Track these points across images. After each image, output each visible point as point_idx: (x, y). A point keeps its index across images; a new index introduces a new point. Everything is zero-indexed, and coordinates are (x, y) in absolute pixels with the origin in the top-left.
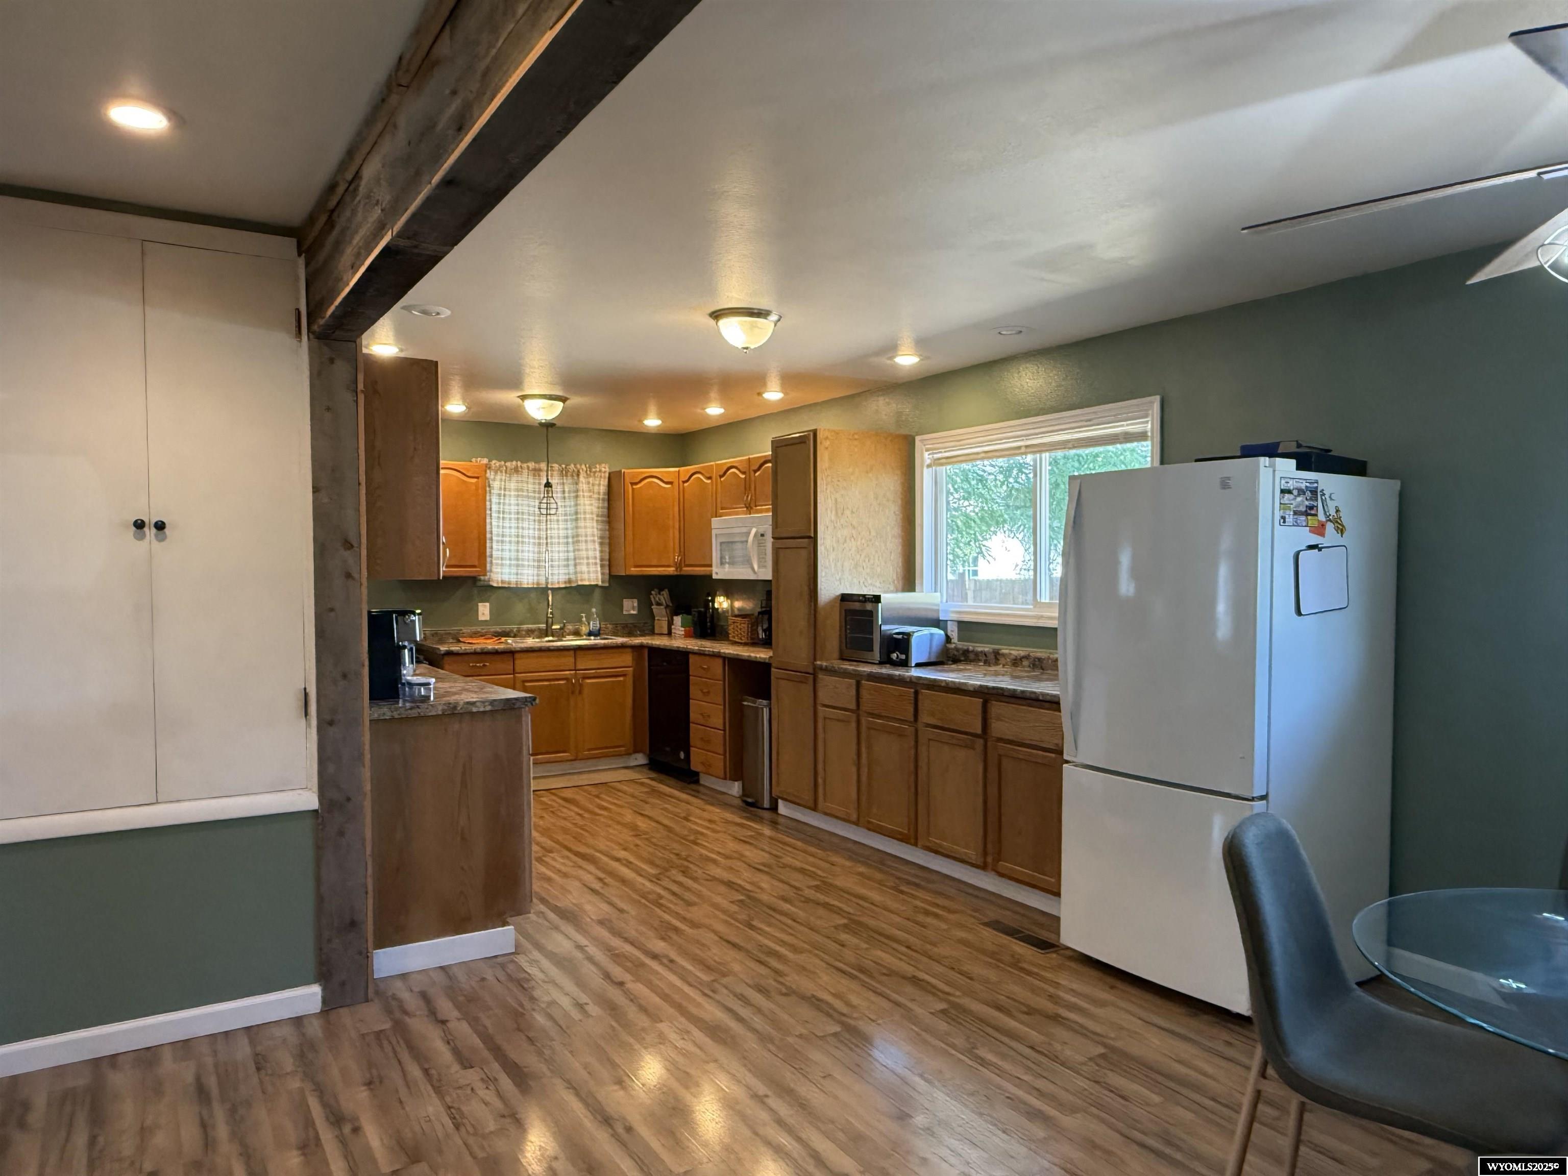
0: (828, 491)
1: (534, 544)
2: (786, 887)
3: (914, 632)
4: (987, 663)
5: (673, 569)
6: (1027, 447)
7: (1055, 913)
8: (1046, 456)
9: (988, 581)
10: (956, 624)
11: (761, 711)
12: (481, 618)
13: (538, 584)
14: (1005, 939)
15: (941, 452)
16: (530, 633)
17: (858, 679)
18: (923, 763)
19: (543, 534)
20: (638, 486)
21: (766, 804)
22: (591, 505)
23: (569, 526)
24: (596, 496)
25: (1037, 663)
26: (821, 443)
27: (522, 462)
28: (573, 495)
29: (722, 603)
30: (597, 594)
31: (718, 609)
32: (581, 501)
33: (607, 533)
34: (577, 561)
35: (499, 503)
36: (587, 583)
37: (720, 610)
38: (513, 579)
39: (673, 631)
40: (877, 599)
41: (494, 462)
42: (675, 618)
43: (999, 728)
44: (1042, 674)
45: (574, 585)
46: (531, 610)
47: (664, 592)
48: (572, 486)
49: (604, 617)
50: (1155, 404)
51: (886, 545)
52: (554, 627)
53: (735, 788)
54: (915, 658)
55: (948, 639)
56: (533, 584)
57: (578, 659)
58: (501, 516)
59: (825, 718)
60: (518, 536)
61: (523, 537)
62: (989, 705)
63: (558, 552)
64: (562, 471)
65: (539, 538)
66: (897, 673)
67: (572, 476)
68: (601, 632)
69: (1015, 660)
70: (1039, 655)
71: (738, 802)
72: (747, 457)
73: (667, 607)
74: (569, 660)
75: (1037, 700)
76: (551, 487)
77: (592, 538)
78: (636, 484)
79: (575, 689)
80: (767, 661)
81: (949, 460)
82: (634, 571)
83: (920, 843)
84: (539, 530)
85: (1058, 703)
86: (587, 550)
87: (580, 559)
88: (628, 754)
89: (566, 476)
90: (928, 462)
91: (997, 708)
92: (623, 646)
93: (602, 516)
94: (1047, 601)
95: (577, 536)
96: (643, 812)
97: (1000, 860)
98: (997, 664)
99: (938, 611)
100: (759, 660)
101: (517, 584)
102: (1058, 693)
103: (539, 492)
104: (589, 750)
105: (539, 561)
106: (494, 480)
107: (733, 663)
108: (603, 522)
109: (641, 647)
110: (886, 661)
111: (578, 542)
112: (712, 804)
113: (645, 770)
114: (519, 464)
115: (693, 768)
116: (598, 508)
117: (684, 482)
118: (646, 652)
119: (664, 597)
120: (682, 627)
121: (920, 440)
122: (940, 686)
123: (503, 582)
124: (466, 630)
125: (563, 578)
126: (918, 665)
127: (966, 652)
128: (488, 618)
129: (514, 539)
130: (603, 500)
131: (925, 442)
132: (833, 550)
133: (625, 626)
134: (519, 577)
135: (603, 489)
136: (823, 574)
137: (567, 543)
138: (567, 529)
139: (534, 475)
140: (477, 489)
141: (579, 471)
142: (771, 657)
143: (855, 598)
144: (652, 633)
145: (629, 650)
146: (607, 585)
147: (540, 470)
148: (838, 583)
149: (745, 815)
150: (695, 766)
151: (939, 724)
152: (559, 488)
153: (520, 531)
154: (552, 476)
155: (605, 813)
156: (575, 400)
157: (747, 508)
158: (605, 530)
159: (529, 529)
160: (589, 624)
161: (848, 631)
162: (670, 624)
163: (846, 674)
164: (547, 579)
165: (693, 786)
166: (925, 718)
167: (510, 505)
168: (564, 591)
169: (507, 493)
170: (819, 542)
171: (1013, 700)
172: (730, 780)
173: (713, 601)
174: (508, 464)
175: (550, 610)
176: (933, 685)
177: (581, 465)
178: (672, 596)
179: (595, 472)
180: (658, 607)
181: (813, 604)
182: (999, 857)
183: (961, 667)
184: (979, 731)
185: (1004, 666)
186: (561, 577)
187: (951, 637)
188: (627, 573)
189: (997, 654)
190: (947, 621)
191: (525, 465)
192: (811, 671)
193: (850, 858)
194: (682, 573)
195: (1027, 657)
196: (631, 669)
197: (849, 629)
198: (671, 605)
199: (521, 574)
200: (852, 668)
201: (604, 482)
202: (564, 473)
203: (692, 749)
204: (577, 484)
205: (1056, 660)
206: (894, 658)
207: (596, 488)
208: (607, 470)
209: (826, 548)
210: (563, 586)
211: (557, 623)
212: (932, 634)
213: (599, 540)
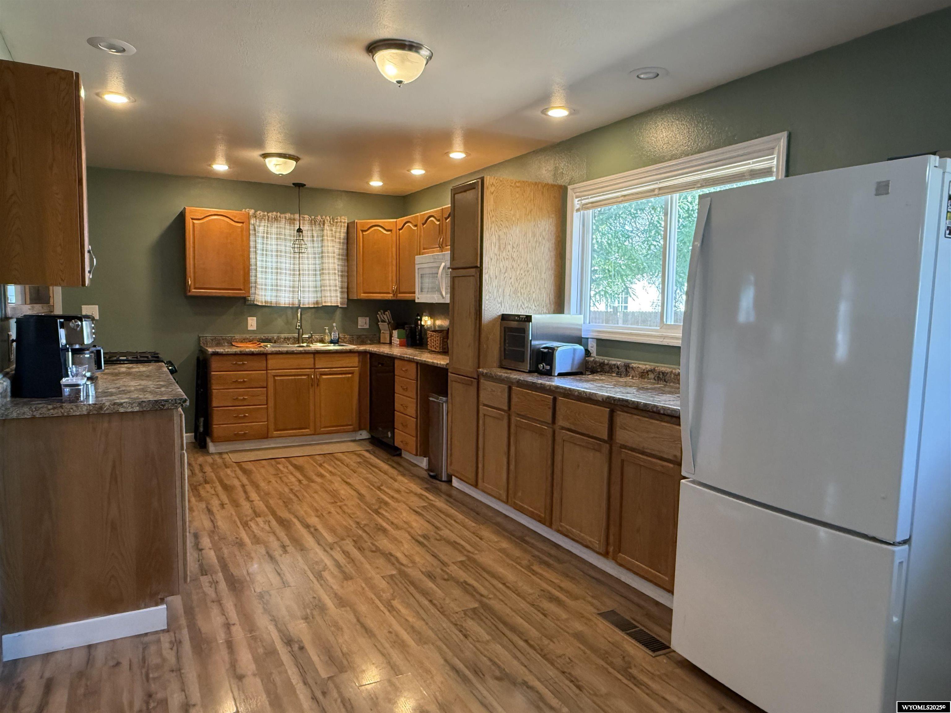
0: (493, 229)
1: (290, 275)
2: (435, 562)
3: (558, 347)
4: (619, 374)
5: (391, 295)
6: (660, 189)
7: (667, 604)
8: (676, 196)
9: (633, 312)
10: (595, 340)
11: (441, 405)
12: (250, 328)
13: (293, 304)
14: (619, 636)
15: (588, 198)
16: (287, 339)
17: (510, 385)
18: (558, 458)
19: (297, 267)
20: (366, 233)
21: (444, 478)
22: (333, 246)
23: (317, 262)
24: (337, 240)
25: (661, 376)
26: (487, 188)
27: (281, 213)
28: (320, 239)
29: (427, 321)
30: (338, 314)
31: (424, 326)
32: (325, 243)
33: (346, 268)
34: (322, 288)
35: (263, 244)
36: (329, 304)
37: (425, 326)
38: (274, 300)
39: (393, 341)
40: (528, 319)
41: (258, 212)
42: (394, 331)
43: (622, 436)
44: (665, 386)
45: (320, 306)
46: (287, 323)
47: (387, 313)
48: (319, 232)
49: (344, 330)
50: (782, 140)
51: (541, 276)
52: (304, 336)
53: (424, 463)
54: (558, 370)
55: (588, 353)
56: (289, 304)
57: (317, 359)
58: (265, 252)
59: (484, 415)
60: (277, 268)
61: (281, 269)
62: (615, 414)
63: (309, 281)
64: (311, 221)
65: (294, 270)
66: (540, 381)
67: (319, 224)
68: (340, 340)
69: (643, 373)
70: (663, 369)
71: (424, 474)
72: (441, 208)
73: (389, 323)
74: (309, 361)
75: (658, 413)
76: (302, 232)
77: (333, 272)
78: (366, 231)
79: (315, 383)
80: (445, 367)
81: (594, 205)
82: (363, 296)
83: (554, 527)
84: (294, 264)
85: (679, 418)
86: (329, 280)
87: (324, 286)
88: (354, 431)
89: (315, 224)
90: (578, 207)
91: (621, 418)
92: (351, 352)
93: (342, 255)
94: (672, 323)
95: (323, 269)
96: (348, 480)
97: (620, 552)
98: (627, 375)
99: (581, 330)
100: (439, 366)
101: (276, 304)
102: (679, 408)
103: (294, 236)
104: (325, 427)
105: (293, 287)
106: (259, 226)
107: (424, 367)
108: (342, 259)
109: (365, 353)
110: (534, 370)
111: (323, 274)
112: (404, 475)
113: (366, 443)
114: (279, 214)
115: (396, 444)
116: (340, 249)
117: (400, 230)
118: (368, 356)
119: (387, 316)
120: (398, 338)
121: (571, 189)
122: (574, 395)
123: (265, 302)
124: (237, 336)
125: (312, 300)
126: (560, 375)
127: (602, 364)
128: (255, 329)
129: (274, 271)
130: (343, 243)
131: (575, 191)
132: (496, 278)
133: (359, 337)
134: (278, 298)
135: (343, 235)
136: (487, 298)
137: (316, 275)
138: (315, 264)
139: (290, 224)
140: (242, 231)
141: (324, 221)
142: (447, 364)
143: (512, 318)
144: (379, 342)
145: (357, 354)
146: (346, 306)
147: (294, 219)
148: (500, 305)
149: (426, 486)
150: (397, 443)
151: (573, 428)
152: (309, 234)
153: (279, 264)
154: (303, 224)
155: (319, 480)
156: (306, 160)
157: (440, 247)
158: (344, 266)
159: (286, 263)
160: (331, 334)
161: (507, 345)
162: (391, 336)
163: (500, 380)
164: (299, 301)
165: (396, 458)
166: (561, 422)
167: (271, 245)
168: (313, 310)
169: (269, 236)
170: (484, 271)
171: (635, 411)
172: (420, 455)
173: (421, 320)
174: (270, 214)
175: (299, 324)
176: (568, 394)
177: (326, 217)
178: (393, 317)
179: (337, 222)
180: (382, 323)
181: (478, 322)
182: (619, 549)
183: (598, 378)
184: (605, 437)
185: (633, 377)
186: (310, 300)
187: (591, 352)
188: (358, 298)
189: (627, 367)
190: (588, 338)
191: (283, 215)
192: (476, 376)
193: (497, 533)
194: (398, 298)
195: (652, 371)
196: (357, 369)
197: (508, 343)
198: (392, 322)
199: (280, 296)
200: (506, 375)
201: (344, 230)
202: (313, 222)
203: (396, 430)
204: (323, 230)
205: (679, 374)
206: (541, 368)
207: (338, 234)
208: (346, 221)
209: (489, 276)
210: (312, 306)
211: (306, 334)
212: (575, 350)
213: (340, 273)
